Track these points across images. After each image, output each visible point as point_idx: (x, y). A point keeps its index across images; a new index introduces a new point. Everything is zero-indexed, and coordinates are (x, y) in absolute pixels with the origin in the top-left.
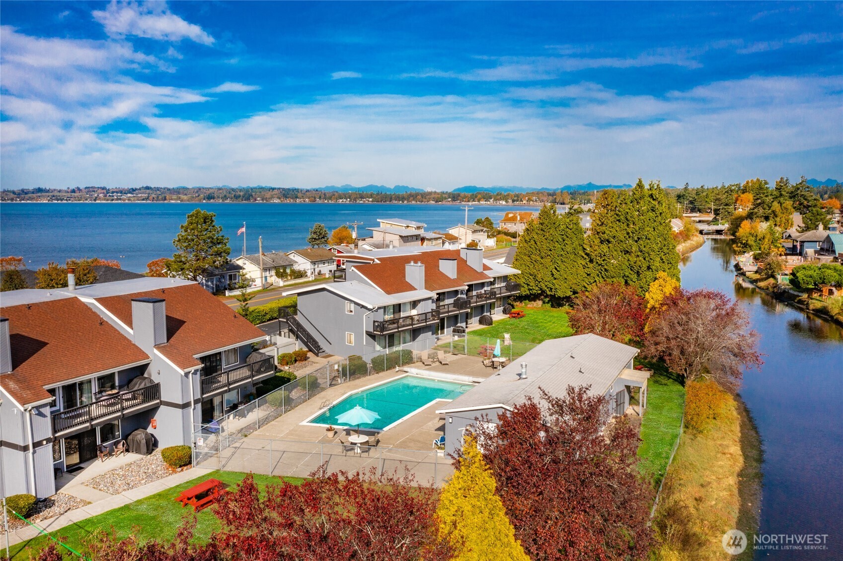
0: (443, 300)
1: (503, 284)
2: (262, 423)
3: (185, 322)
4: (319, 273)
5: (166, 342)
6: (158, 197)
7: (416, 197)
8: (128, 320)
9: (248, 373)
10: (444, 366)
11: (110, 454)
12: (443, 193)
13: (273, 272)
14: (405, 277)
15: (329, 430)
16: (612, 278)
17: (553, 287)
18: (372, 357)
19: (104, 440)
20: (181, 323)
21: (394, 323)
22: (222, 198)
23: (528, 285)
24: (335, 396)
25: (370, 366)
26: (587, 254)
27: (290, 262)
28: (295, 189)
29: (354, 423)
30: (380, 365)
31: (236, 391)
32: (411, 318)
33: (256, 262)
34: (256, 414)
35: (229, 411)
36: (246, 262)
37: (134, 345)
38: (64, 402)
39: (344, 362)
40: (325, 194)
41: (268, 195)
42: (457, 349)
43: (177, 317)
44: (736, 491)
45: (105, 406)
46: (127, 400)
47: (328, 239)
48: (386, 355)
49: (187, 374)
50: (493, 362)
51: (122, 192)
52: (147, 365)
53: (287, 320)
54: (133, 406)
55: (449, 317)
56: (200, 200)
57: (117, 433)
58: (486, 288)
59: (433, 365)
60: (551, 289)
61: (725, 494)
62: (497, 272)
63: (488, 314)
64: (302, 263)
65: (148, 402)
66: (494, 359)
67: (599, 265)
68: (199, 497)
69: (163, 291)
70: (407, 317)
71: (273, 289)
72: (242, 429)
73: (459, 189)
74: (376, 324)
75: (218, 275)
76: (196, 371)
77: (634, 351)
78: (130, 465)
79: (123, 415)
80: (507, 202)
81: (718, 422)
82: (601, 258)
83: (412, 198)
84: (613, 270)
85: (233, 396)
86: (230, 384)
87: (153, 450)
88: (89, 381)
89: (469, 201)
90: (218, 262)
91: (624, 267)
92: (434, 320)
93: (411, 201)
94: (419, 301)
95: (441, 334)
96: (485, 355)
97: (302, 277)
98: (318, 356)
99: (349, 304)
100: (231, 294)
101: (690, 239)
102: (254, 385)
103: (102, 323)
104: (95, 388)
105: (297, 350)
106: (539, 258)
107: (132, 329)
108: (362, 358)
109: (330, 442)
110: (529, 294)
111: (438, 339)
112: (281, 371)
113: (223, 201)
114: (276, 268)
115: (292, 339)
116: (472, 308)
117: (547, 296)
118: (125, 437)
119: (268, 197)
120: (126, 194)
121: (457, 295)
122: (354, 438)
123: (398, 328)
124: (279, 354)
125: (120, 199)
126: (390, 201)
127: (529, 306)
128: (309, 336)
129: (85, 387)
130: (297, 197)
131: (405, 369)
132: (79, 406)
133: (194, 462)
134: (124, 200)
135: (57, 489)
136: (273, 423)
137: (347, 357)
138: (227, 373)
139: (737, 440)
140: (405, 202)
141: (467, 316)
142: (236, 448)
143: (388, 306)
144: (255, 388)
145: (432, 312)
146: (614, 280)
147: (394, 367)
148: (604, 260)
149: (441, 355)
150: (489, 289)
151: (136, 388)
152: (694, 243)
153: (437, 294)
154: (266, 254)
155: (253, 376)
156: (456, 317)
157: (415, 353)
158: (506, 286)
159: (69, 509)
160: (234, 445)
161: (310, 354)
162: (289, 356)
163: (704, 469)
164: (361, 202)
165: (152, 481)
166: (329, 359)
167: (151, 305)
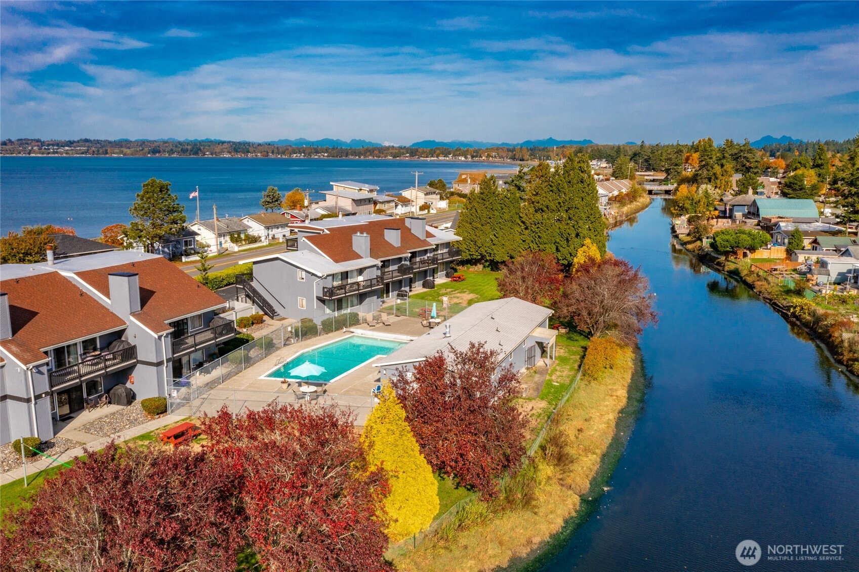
0: (388, 267)
1: (445, 250)
2: (225, 378)
3: (155, 292)
4: (273, 238)
5: (140, 309)
6: (98, 151)
7: (373, 152)
8: (106, 292)
9: (212, 336)
10: (387, 327)
11: (95, 406)
12: (401, 148)
13: (228, 238)
14: (352, 246)
15: (283, 382)
16: (545, 244)
17: (492, 253)
18: (322, 320)
19: (89, 394)
20: (152, 293)
21: (342, 289)
22: (168, 152)
23: (469, 250)
24: (288, 354)
25: (320, 327)
26: (523, 222)
27: (244, 227)
28: (247, 143)
29: (304, 375)
30: (330, 327)
31: (201, 351)
32: (358, 284)
33: (211, 227)
34: (219, 371)
35: (195, 369)
36: (201, 228)
37: (112, 313)
38: (55, 362)
39: (296, 325)
40: (278, 148)
41: (217, 149)
42: (400, 311)
43: (148, 288)
44: (613, 424)
45: (90, 365)
46: (109, 360)
47: (281, 202)
48: (335, 317)
49: (160, 337)
50: (430, 323)
51: (59, 144)
52: (123, 331)
53: (244, 286)
54: (114, 365)
55: (393, 282)
56: (144, 154)
57: (100, 388)
58: (428, 255)
59: (378, 326)
60: (491, 254)
61: (603, 426)
62: (440, 239)
63: (431, 278)
64: (256, 228)
65: (127, 361)
66: (431, 320)
67: (534, 232)
68: (176, 437)
69: (133, 264)
70: (354, 283)
71: (228, 254)
72: (208, 383)
73: (417, 144)
74: (326, 290)
75: (174, 241)
76: (167, 334)
77: (550, 312)
78: (114, 414)
79: (107, 372)
80: (466, 158)
81: (614, 371)
82: (535, 225)
83: (368, 153)
84: (546, 237)
85: (199, 356)
86: (196, 346)
87: (132, 402)
88: (76, 344)
89: (427, 157)
90: (174, 229)
91: (556, 234)
92: (378, 285)
93: (368, 157)
94: (365, 268)
95: (386, 297)
96: (424, 316)
97: (256, 242)
98: (273, 319)
99: (300, 272)
100: (187, 260)
101: (636, 201)
102: (217, 345)
103: (82, 294)
104: (80, 350)
105: (254, 314)
106: (480, 226)
107: (110, 299)
108: (313, 321)
109: (284, 392)
110: (470, 258)
111: (383, 302)
112: (240, 333)
113: (169, 155)
114: (231, 234)
115: (249, 304)
116: (415, 274)
117: (487, 261)
118: (108, 391)
119: (217, 151)
120: (64, 147)
121: (402, 261)
122: (305, 388)
123: (346, 293)
124: (238, 318)
125: (57, 153)
126: (346, 156)
127: (471, 269)
128: (265, 302)
129: (72, 349)
130: (248, 152)
131: (352, 329)
132: (67, 366)
133: (169, 410)
134: (62, 153)
135: (55, 434)
136: (234, 378)
137: (299, 320)
138: (194, 336)
139: (626, 385)
140: (362, 157)
141: (411, 282)
142: (204, 399)
143: (336, 274)
144: (217, 348)
145: (377, 278)
146: (546, 246)
147: (342, 328)
148: (538, 228)
149: (384, 317)
150: (431, 255)
151: (115, 350)
152: (639, 204)
153: (382, 261)
154: (220, 219)
155: (216, 338)
156: (400, 282)
157: (361, 315)
158: (448, 252)
159: (68, 449)
160: (203, 397)
161: (265, 318)
162: (247, 319)
163: (592, 408)
164: (316, 157)
165: (134, 426)
166: (283, 322)
167: (126, 278)
